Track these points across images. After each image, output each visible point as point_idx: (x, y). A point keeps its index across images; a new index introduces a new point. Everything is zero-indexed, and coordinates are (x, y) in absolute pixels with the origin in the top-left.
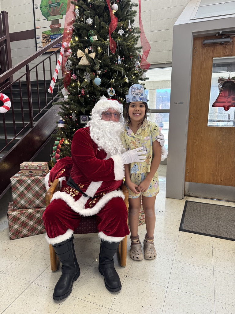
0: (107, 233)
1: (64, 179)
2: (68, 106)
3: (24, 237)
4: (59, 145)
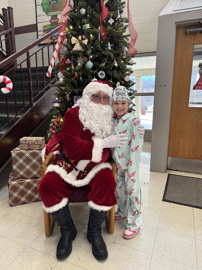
0: (96, 202)
1: (58, 152)
2: (63, 88)
3: (22, 204)
4: (55, 123)
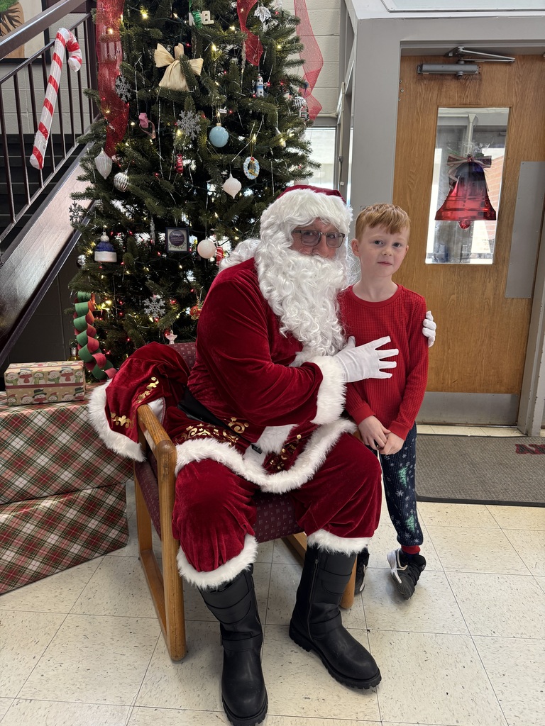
3: (31, 583)
4: (90, 313)
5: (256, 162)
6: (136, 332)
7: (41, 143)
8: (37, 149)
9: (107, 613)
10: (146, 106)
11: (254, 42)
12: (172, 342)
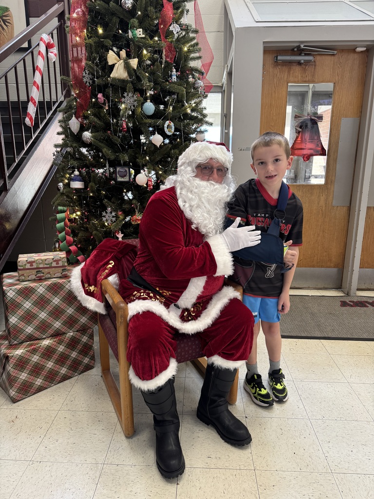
3: (37, 393)
4: (67, 220)
5: (172, 124)
6: (98, 233)
7: (32, 109)
8: (29, 114)
9: (83, 409)
10: (102, 88)
11: (169, 47)
12: (120, 239)
